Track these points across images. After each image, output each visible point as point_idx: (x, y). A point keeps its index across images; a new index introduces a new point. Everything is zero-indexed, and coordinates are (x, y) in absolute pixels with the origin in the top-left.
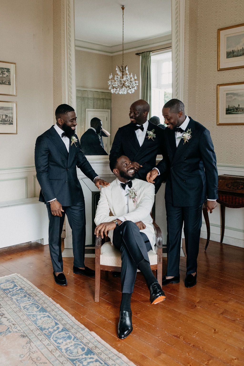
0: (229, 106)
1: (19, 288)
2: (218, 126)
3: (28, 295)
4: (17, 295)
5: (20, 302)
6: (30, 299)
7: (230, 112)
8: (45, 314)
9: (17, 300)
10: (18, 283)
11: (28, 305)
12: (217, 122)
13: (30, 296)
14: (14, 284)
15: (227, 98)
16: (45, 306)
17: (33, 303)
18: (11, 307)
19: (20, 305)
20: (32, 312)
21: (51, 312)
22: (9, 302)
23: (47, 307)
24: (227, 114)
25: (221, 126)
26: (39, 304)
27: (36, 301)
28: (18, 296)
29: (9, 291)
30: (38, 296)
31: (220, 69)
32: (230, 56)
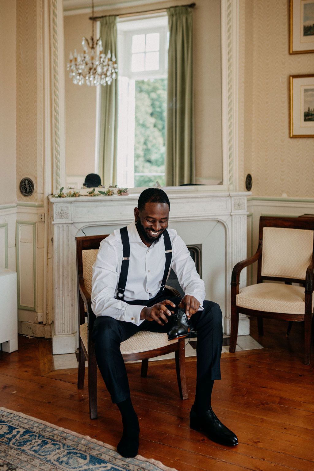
0: (309, 108)
1: (22, 431)
2: (290, 140)
3: (49, 441)
4: (28, 443)
5: (43, 454)
6: (57, 446)
7: (310, 117)
8: (105, 467)
9: (36, 451)
10: (13, 422)
11: (61, 456)
12: (290, 133)
13: (54, 441)
14: (6, 425)
15: (305, 96)
16: (94, 453)
17: (68, 451)
18: (32, 465)
19: (46, 458)
20: (80, 467)
21: (114, 462)
22: (23, 457)
23: (101, 455)
24: (306, 120)
25: (295, 140)
26: (81, 452)
27: (72, 448)
28: (31, 444)
29: (7, 438)
30: (69, 438)
31: (292, 52)
32: (309, 33)
